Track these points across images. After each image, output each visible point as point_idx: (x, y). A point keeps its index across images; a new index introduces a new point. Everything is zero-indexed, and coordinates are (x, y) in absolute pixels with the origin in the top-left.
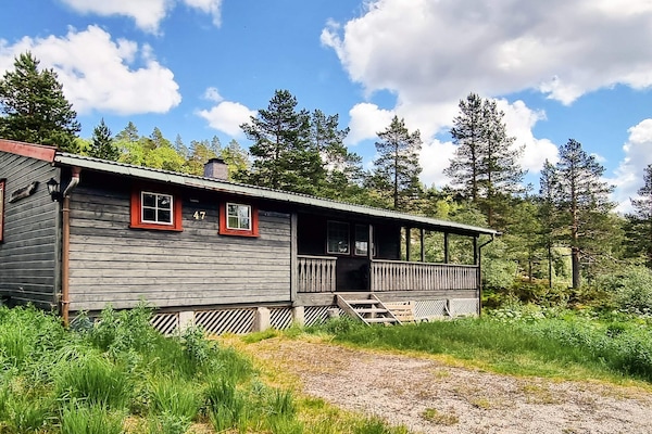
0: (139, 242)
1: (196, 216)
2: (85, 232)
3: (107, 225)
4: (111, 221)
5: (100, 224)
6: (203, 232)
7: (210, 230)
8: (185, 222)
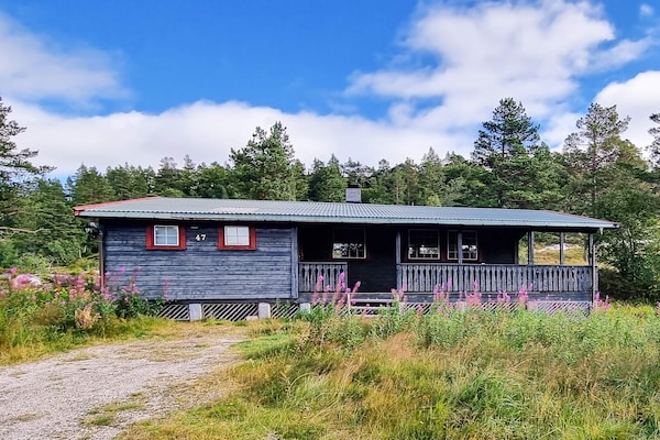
0: (154, 258)
1: (198, 238)
2: (116, 254)
3: (131, 249)
4: (134, 245)
5: (126, 249)
6: (204, 249)
7: (210, 247)
8: (189, 243)
